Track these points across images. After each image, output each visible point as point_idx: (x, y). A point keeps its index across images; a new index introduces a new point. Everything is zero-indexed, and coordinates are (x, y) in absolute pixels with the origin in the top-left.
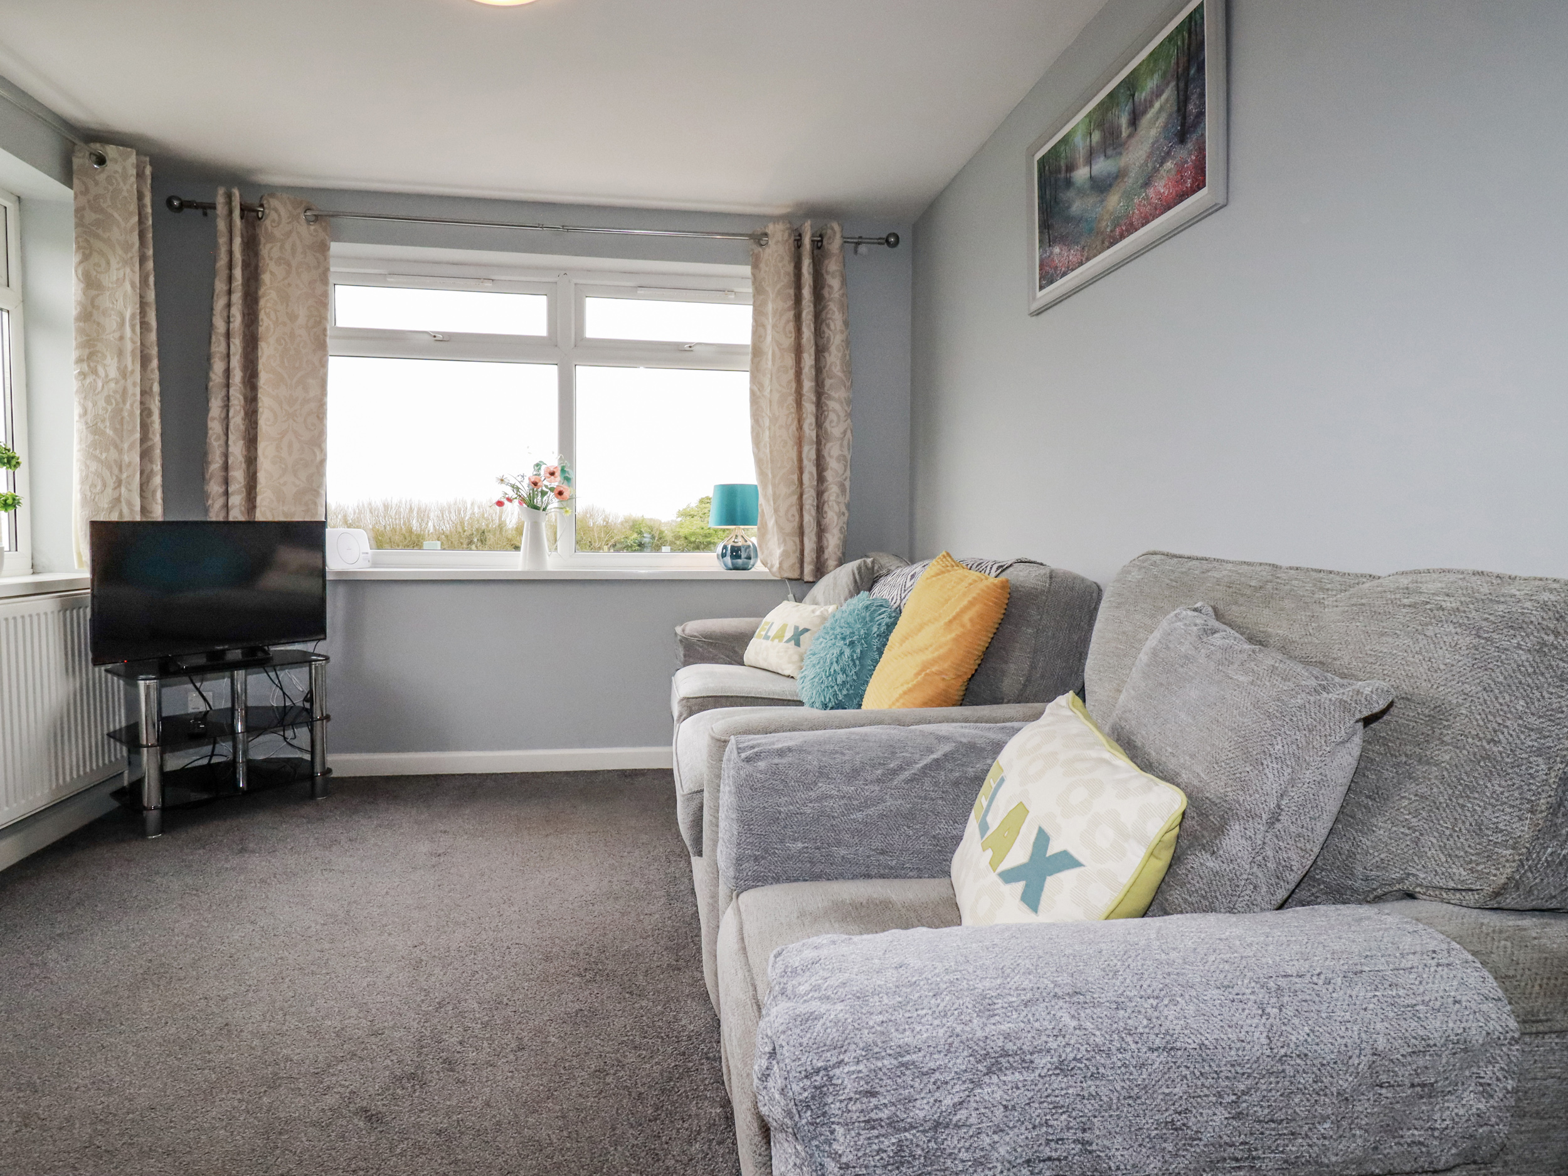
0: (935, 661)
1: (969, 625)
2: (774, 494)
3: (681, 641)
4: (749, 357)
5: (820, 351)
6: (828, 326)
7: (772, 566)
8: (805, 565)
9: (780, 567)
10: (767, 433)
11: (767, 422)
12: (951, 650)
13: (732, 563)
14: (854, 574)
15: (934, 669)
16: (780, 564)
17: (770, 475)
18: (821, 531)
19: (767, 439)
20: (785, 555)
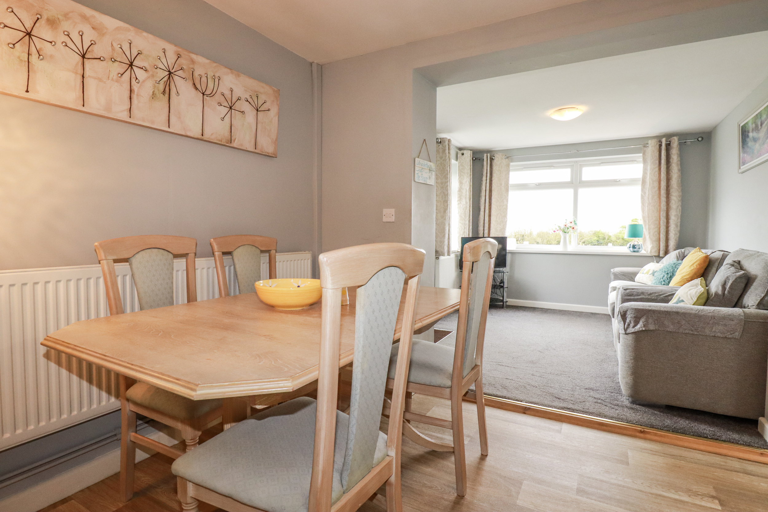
0: (685, 276)
1: (695, 267)
2: (649, 228)
3: (613, 273)
4: (641, 182)
5: (668, 180)
6: (672, 172)
7: (647, 251)
8: (660, 251)
9: (651, 252)
10: (647, 208)
11: (647, 205)
12: (690, 273)
13: (633, 250)
14: (677, 254)
15: (685, 277)
16: (651, 250)
17: (647, 222)
18: (667, 240)
19: (647, 210)
20: (653, 248)
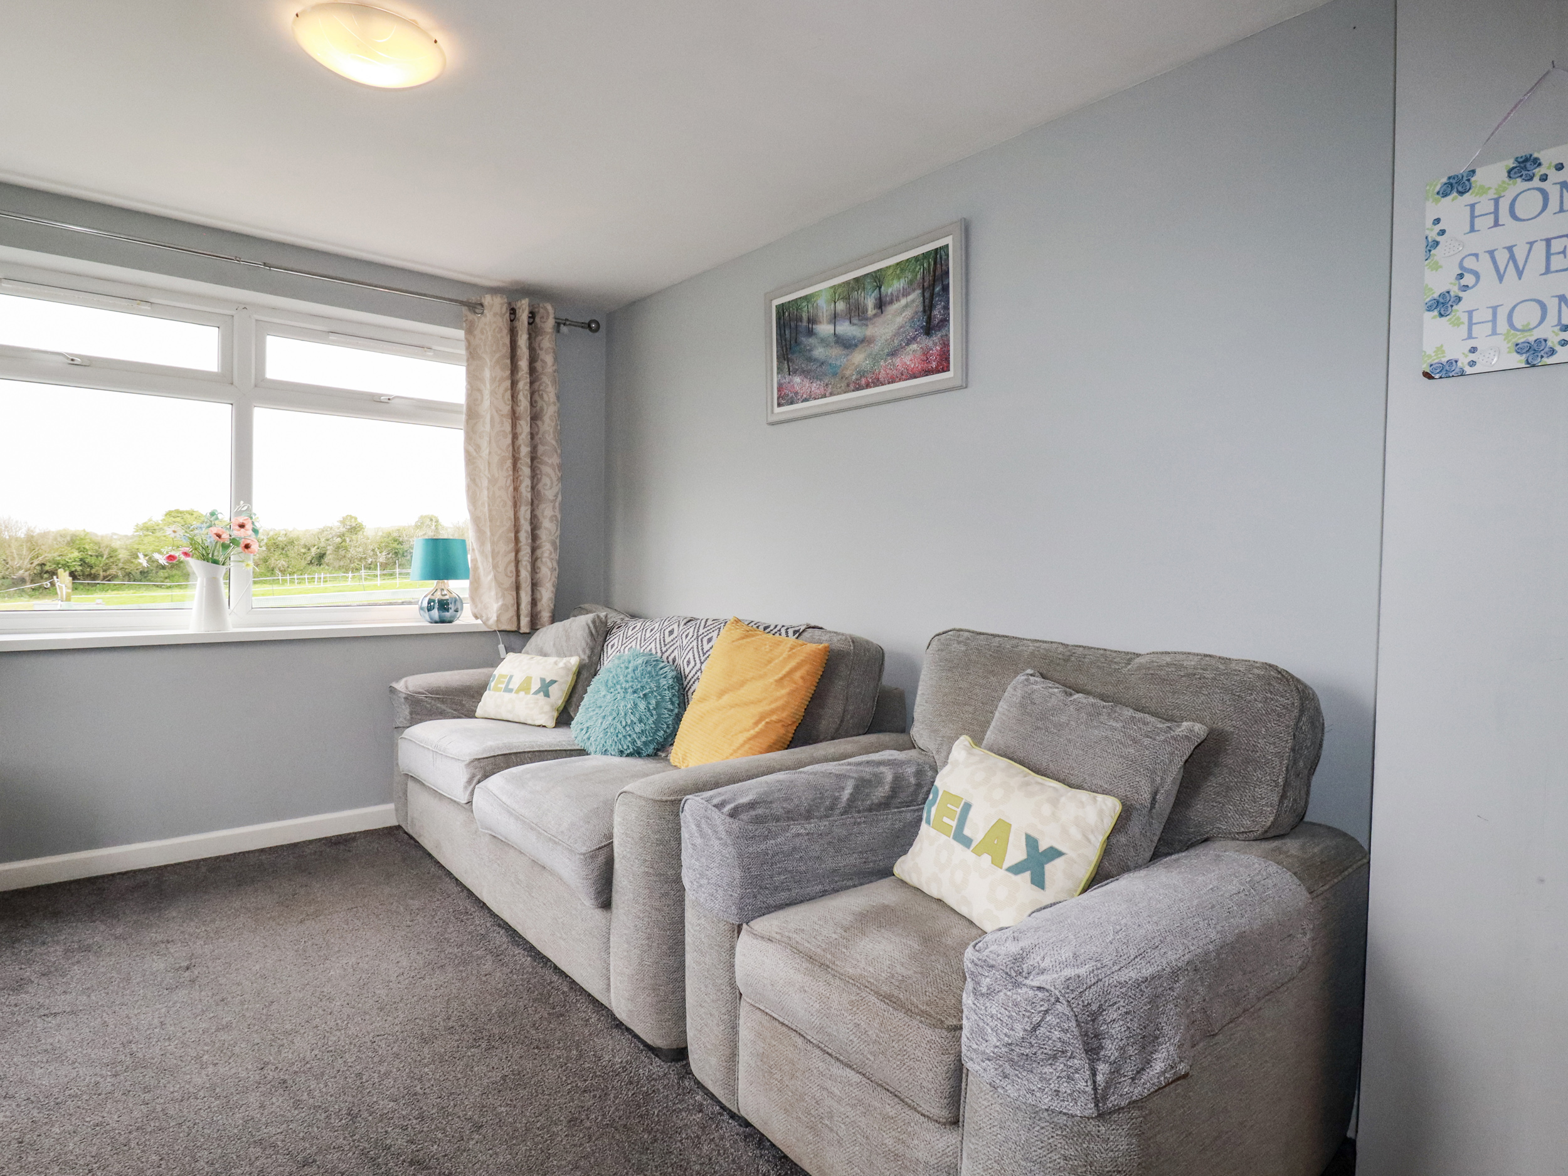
0: (773, 712)
1: (800, 682)
2: (493, 551)
4: (463, 417)
5: (535, 418)
6: (541, 397)
7: (488, 619)
8: (522, 618)
9: (498, 620)
10: (485, 492)
11: (485, 483)
12: (788, 703)
13: (440, 617)
14: (589, 628)
15: (774, 718)
16: (498, 617)
17: (488, 534)
18: (534, 585)
19: (486, 499)
20: (504, 608)
